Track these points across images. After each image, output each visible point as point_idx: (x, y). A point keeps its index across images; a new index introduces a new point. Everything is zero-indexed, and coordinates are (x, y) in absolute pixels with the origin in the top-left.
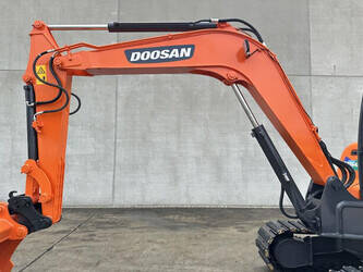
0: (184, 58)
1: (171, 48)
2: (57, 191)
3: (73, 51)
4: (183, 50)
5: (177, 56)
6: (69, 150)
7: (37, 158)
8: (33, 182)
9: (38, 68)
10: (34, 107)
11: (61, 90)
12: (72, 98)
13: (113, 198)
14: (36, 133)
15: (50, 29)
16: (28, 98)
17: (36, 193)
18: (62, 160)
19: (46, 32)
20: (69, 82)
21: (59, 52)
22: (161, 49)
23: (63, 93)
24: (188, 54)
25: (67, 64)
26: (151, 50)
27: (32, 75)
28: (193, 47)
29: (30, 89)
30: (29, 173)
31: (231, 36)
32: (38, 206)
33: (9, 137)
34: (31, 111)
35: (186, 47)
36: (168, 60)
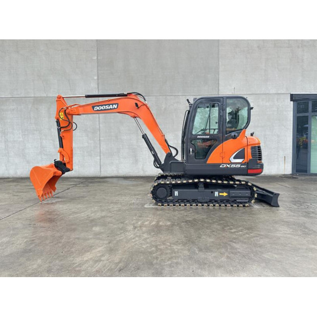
0: (115, 108)
1: (109, 105)
2: (71, 159)
3: (73, 107)
4: (114, 105)
5: (112, 108)
6: (74, 145)
7: (63, 147)
8: (62, 156)
9: (60, 114)
10: (60, 129)
11: (69, 123)
12: (74, 124)
13: (101, 172)
14: (61, 138)
15: (63, 98)
16: (58, 125)
17: (63, 160)
18: (72, 148)
19: (62, 99)
20: (72, 118)
21: (67, 108)
22: (105, 105)
23: (70, 123)
24: (116, 107)
25: (71, 113)
26: (102, 106)
27: (58, 117)
28: (118, 104)
29: (58, 122)
30: (60, 153)
31: (129, 99)
32: (65, 164)
33: (39, 137)
34: (59, 130)
35: (115, 104)
36: (108, 109)
